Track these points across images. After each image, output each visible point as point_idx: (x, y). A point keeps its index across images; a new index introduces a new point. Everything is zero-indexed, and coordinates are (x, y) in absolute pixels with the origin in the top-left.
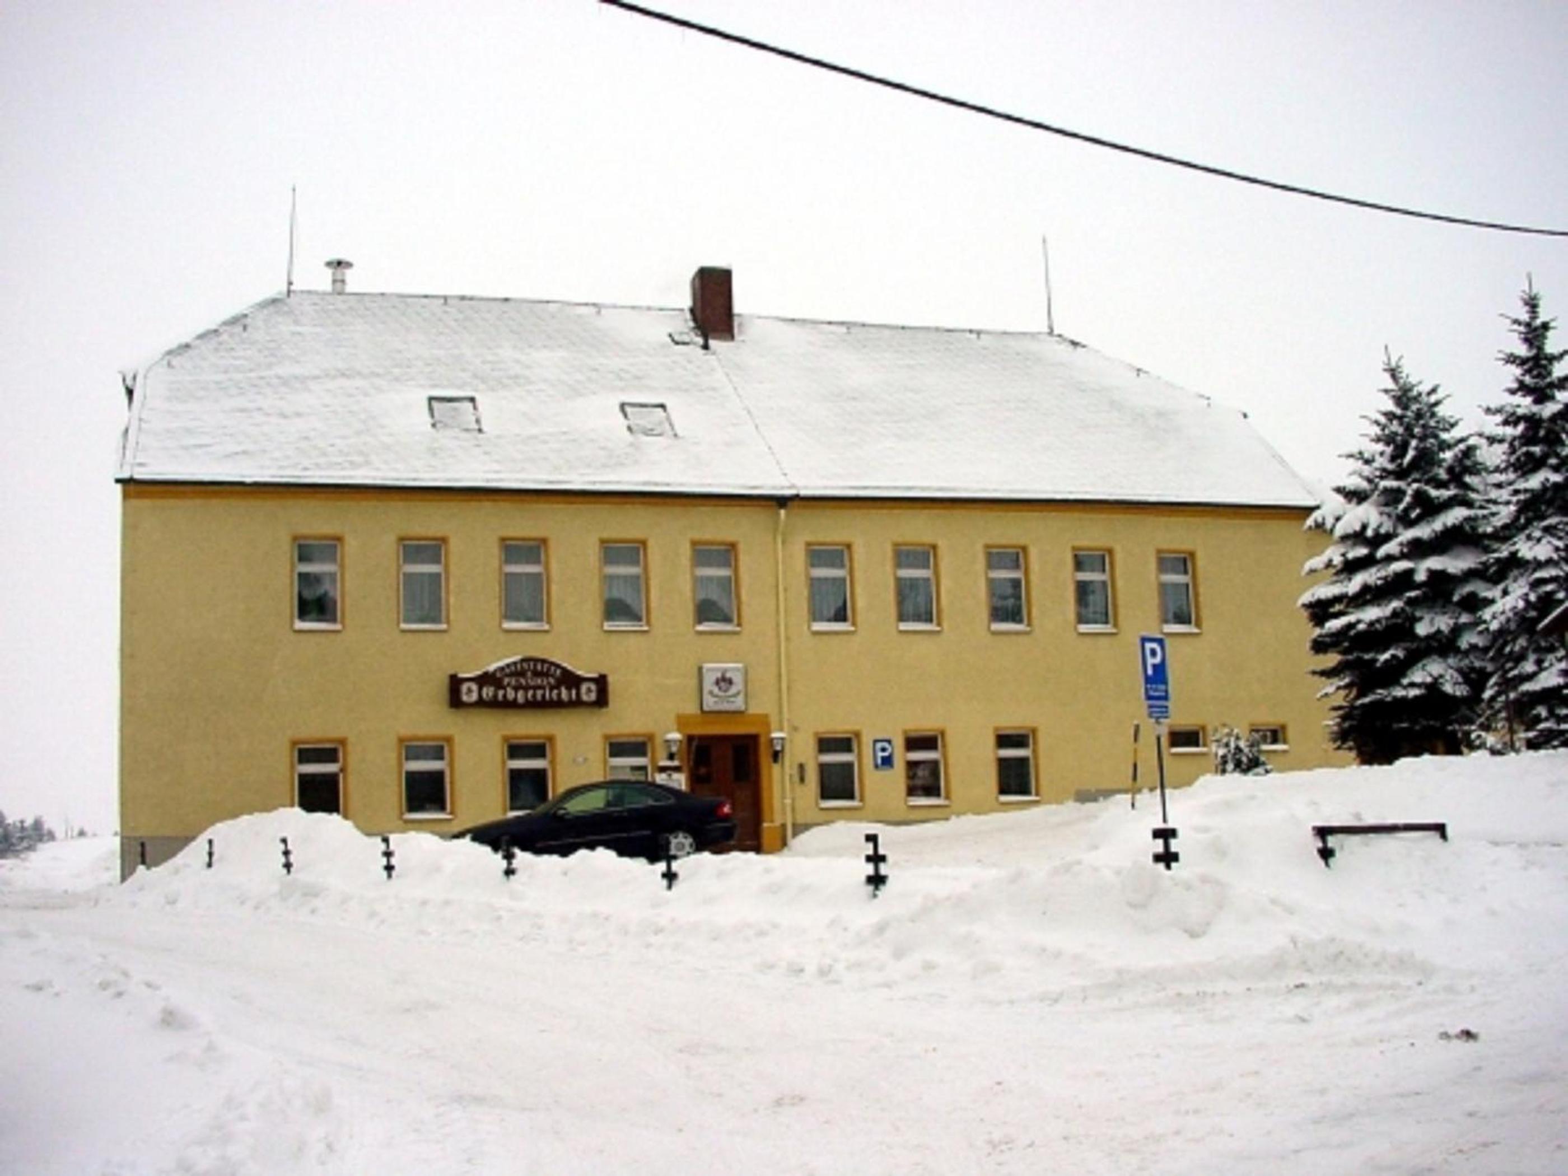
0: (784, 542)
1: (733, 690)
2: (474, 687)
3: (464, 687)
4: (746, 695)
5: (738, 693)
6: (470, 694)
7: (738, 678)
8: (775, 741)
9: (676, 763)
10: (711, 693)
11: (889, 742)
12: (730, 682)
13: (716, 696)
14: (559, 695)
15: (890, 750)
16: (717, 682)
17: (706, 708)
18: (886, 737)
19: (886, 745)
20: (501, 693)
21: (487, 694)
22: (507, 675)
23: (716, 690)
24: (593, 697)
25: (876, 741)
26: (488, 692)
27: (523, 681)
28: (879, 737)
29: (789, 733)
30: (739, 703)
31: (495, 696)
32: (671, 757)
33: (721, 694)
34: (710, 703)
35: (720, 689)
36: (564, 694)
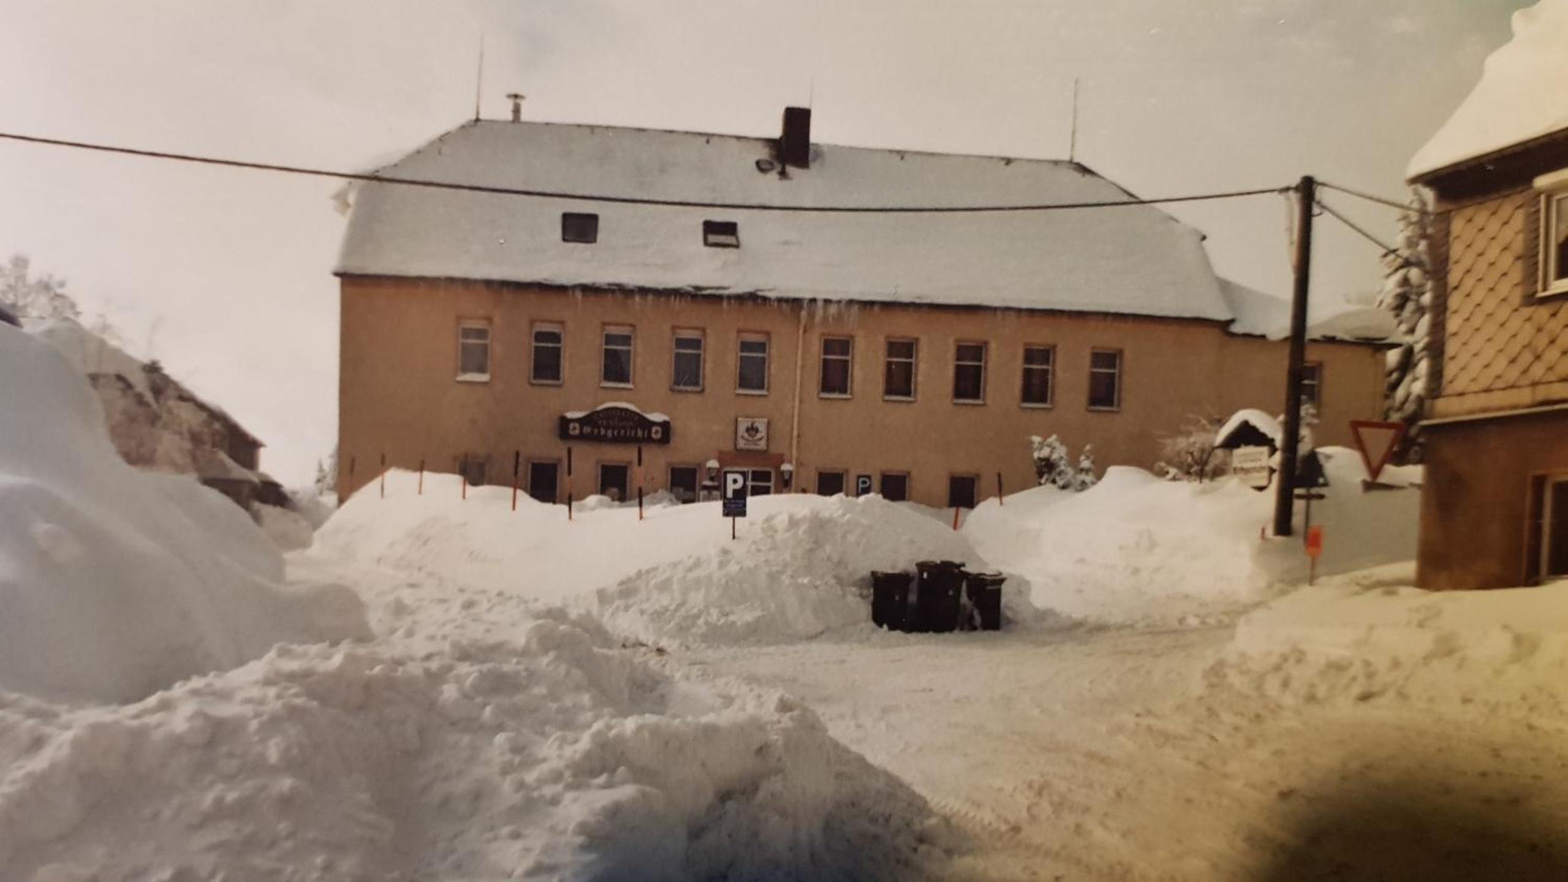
0: (805, 331)
1: (759, 436)
2: (577, 425)
3: (571, 426)
4: (768, 439)
5: (760, 439)
6: (575, 429)
7: (762, 428)
8: (785, 474)
9: (715, 484)
10: (743, 437)
11: (869, 477)
12: (757, 431)
13: (747, 440)
14: (636, 434)
15: (868, 483)
16: (748, 430)
17: (738, 447)
18: (867, 473)
19: (867, 480)
20: (596, 431)
21: (586, 431)
22: (602, 419)
23: (746, 435)
24: (659, 436)
25: (859, 477)
26: (587, 430)
27: (611, 422)
28: (863, 473)
29: (797, 466)
30: (762, 445)
31: (592, 432)
32: (712, 479)
33: (750, 439)
34: (741, 444)
35: (749, 434)
36: (640, 433)
